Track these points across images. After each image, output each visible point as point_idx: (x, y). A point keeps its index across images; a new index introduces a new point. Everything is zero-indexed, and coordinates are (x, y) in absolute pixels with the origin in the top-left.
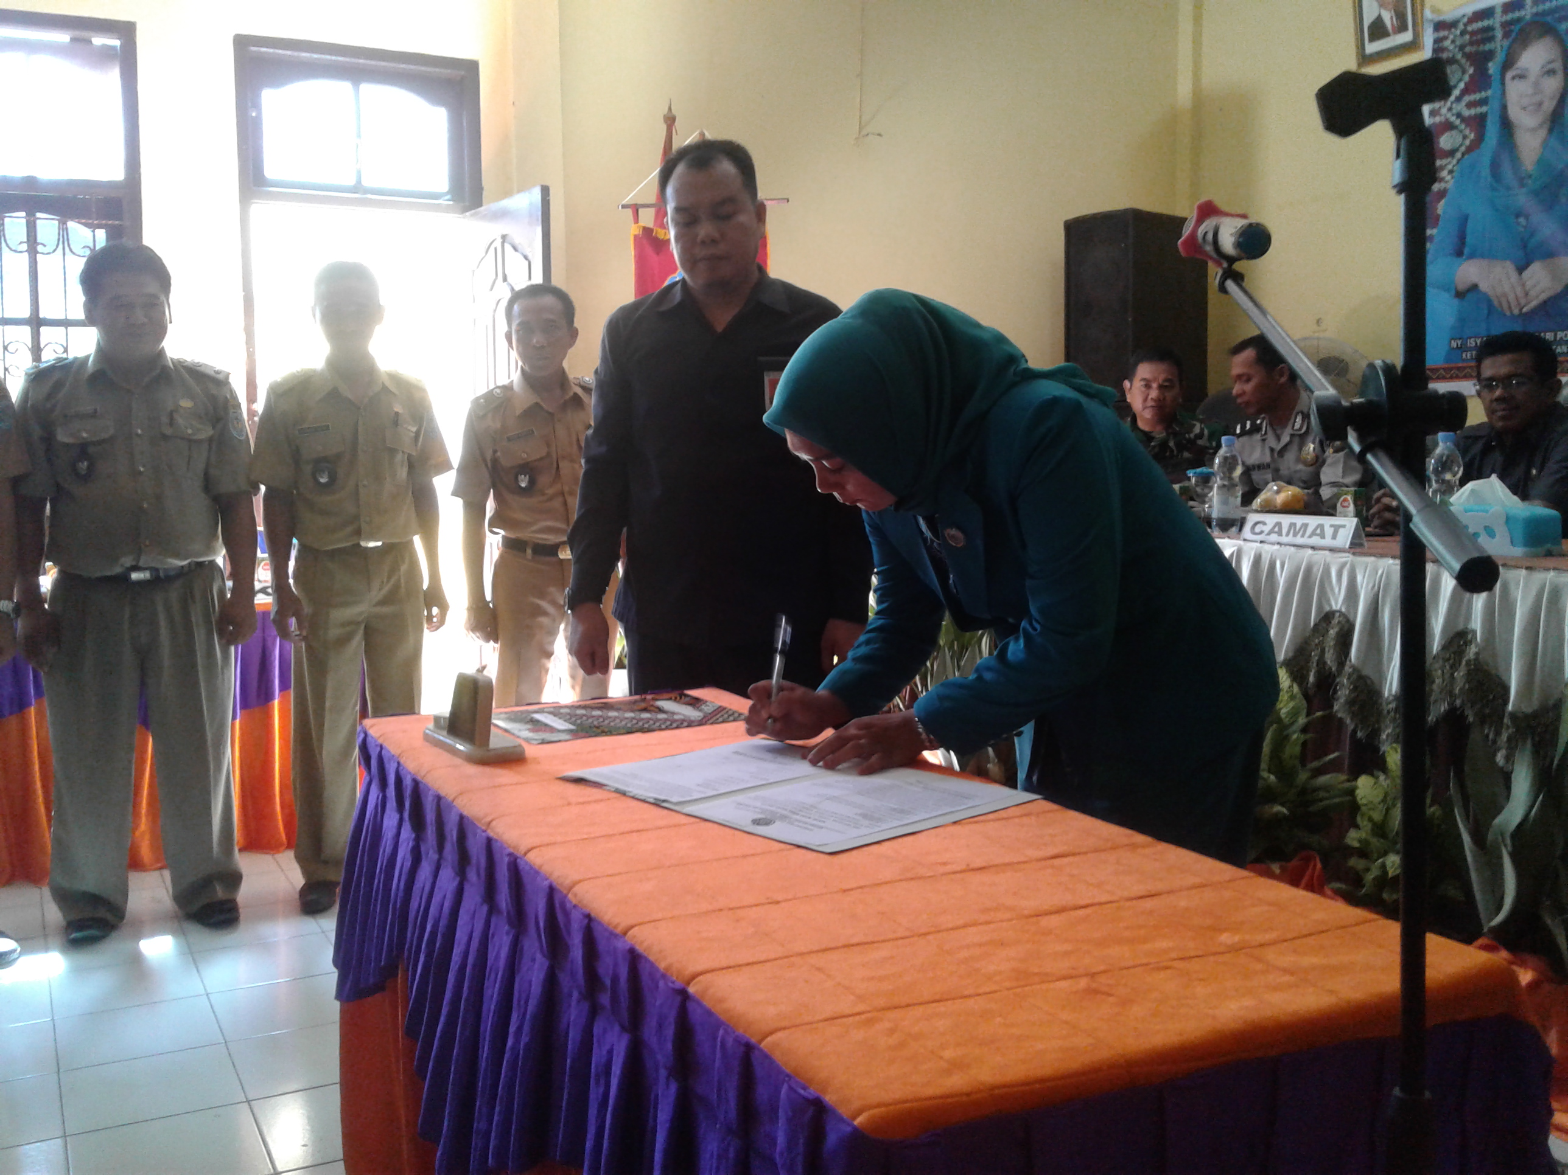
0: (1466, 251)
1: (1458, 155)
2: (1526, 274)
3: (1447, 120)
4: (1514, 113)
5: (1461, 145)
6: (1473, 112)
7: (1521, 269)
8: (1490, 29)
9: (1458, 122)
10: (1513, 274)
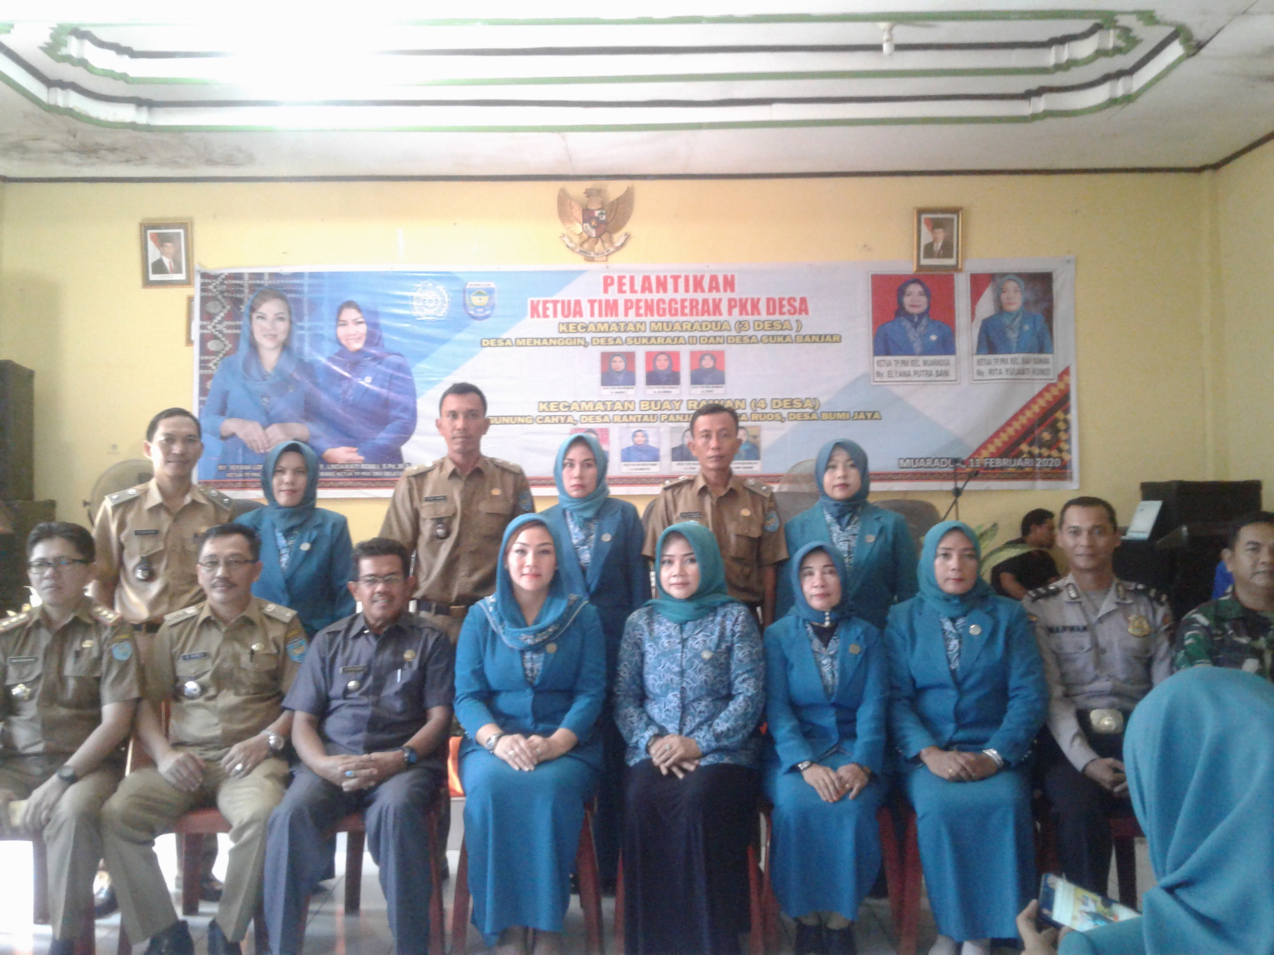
0: (227, 413)
1: (221, 355)
2: (269, 430)
3: (212, 333)
4: (259, 337)
5: (222, 350)
6: (230, 331)
7: (265, 427)
8: (241, 286)
9: (220, 336)
10: (260, 430)
